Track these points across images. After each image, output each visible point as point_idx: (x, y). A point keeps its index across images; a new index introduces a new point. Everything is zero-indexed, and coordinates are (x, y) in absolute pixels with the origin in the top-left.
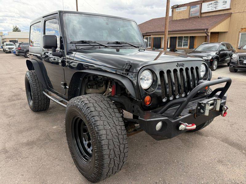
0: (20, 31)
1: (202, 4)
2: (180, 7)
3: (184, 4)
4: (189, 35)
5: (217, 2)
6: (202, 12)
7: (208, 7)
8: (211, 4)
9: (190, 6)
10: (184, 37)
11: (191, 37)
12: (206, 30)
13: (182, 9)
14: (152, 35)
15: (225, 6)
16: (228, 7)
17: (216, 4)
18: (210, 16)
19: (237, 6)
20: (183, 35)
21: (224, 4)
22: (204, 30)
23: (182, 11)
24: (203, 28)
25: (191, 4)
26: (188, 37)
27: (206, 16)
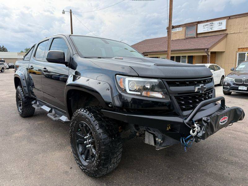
0: (7, 51)
1: (197, 25)
2: (175, 28)
3: (180, 25)
4: (187, 55)
5: (212, 23)
6: (198, 33)
7: (204, 28)
8: (207, 25)
9: (186, 27)
10: (182, 56)
11: (189, 56)
12: (206, 50)
13: (177, 30)
14: (150, 54)
15: (220, 27)
16: (224, 28)
17: (212, 25)
18: (206, 36)
19: (232, 27)
20: (181, 55)
21: (220, 25)
22: (204, 49)
23: (177, 32)
24: (203, 47)
25: (187, 25)
26: (185, 56)
27: (202, 37)
